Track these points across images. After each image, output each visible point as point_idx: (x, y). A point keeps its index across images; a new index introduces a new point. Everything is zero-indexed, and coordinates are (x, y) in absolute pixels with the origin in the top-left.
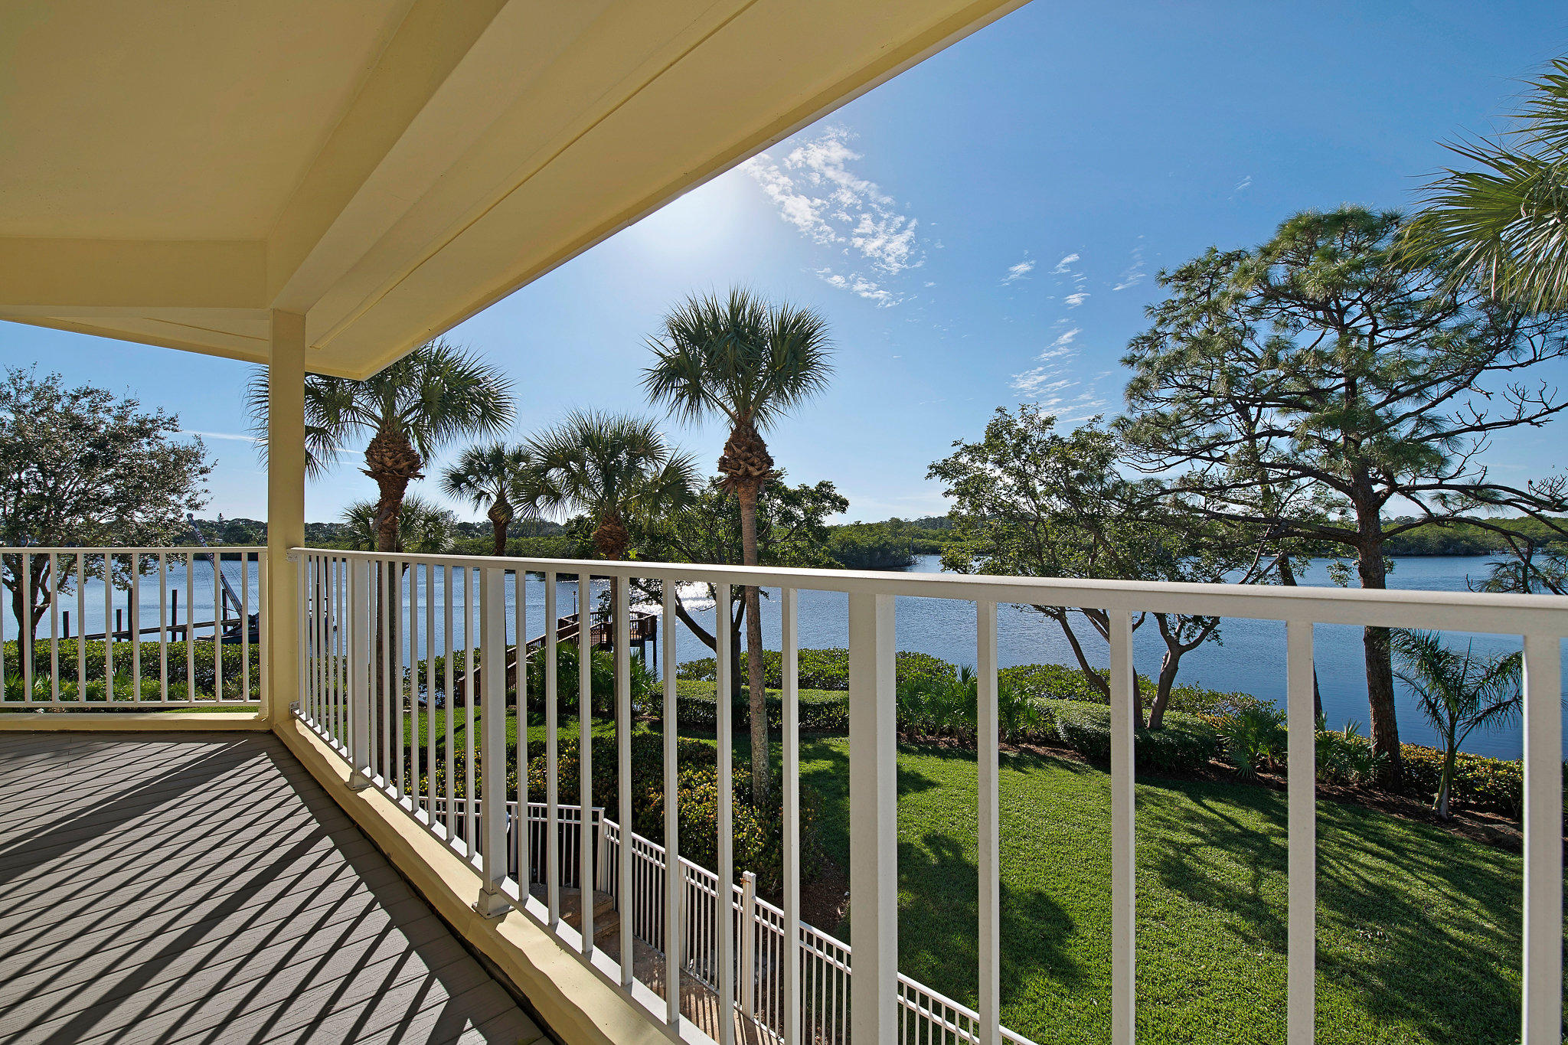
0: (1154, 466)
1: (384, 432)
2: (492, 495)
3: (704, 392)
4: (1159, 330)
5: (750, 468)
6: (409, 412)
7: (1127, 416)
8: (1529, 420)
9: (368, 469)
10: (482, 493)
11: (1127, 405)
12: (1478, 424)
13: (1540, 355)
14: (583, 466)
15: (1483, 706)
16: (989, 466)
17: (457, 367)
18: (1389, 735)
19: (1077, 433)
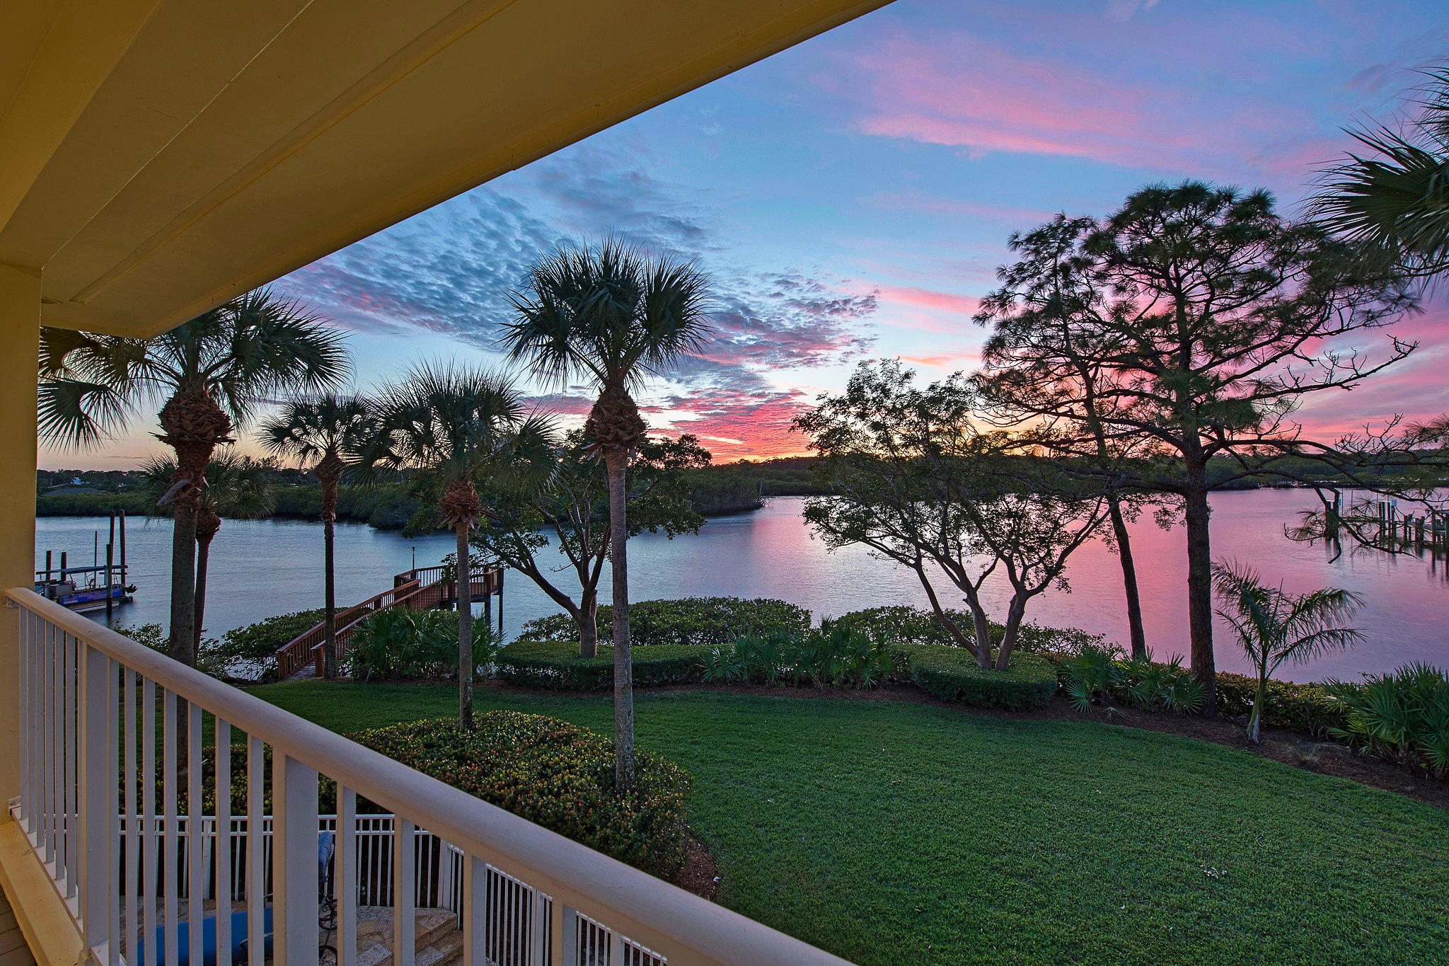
0: (1007, 420)
1: (184, 390)
2: (321, 450)
3: (571, 351)
4: (1009, 290)
5: (621, 433)
6: (216, 367)
7: (984, 373)
8: (1340, 384)
9: (163, 433)
10: (309, 447)
11: (985, 363)
12: (1296, 387)
13: (1348, 325)
14: (427, 426)
15: (1291, 639)
16: (851, 419)
17: (278, 316)
18: (1207, 667)
19: (932, 388)
